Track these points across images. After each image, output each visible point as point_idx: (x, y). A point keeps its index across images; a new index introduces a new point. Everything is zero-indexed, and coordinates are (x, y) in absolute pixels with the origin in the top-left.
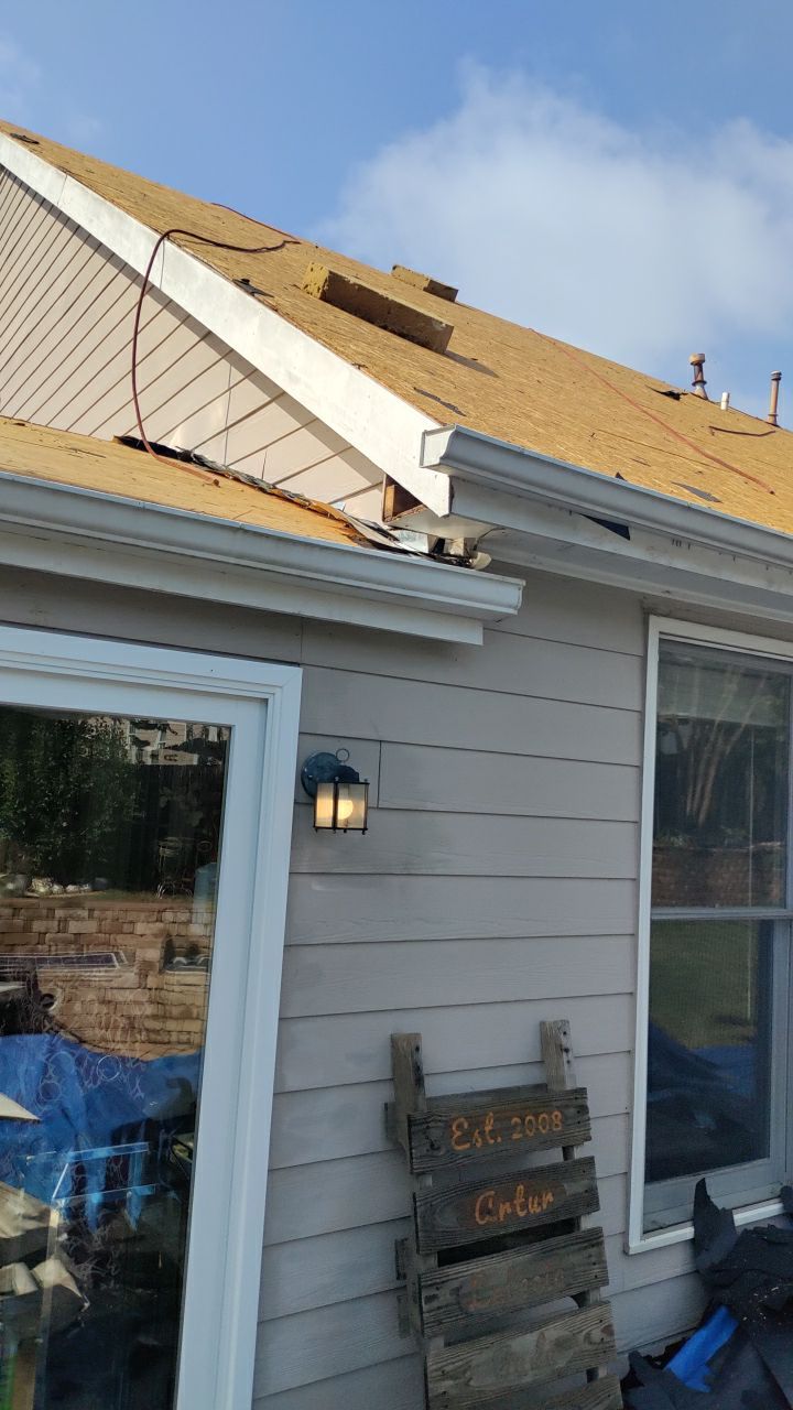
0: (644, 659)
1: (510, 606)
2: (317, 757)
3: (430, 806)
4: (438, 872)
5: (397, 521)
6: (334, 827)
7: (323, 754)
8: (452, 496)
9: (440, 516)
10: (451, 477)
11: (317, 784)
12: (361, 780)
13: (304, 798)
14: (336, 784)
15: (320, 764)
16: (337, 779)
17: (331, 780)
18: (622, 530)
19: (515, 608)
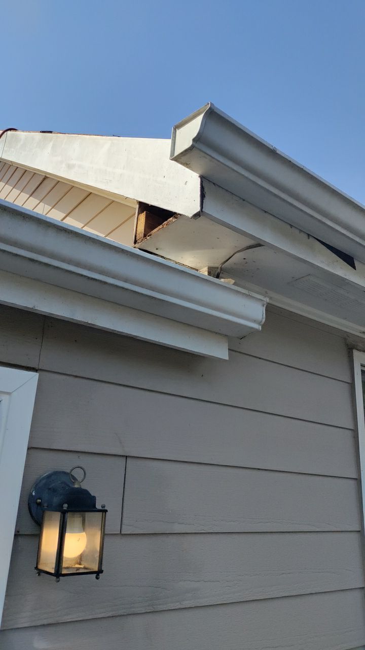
0: (352, 385)
1: (255, 321)
2: (49, 477)
3: (178, 528)
4: (187, 604)
5: (148, 244)
6: (58, 573)
7: (56, 473)
8: (203, 196)
9: (190, 216)
10: (202, 178)
11: (44, 512)
12: (98, 506)
13: (29, 528)
14: (64, 513)
15: (52, 485)
16: (66, 506)
17: (59, 508)
18: (349, 260)
19: (259, 323)
